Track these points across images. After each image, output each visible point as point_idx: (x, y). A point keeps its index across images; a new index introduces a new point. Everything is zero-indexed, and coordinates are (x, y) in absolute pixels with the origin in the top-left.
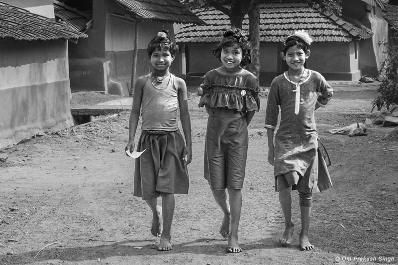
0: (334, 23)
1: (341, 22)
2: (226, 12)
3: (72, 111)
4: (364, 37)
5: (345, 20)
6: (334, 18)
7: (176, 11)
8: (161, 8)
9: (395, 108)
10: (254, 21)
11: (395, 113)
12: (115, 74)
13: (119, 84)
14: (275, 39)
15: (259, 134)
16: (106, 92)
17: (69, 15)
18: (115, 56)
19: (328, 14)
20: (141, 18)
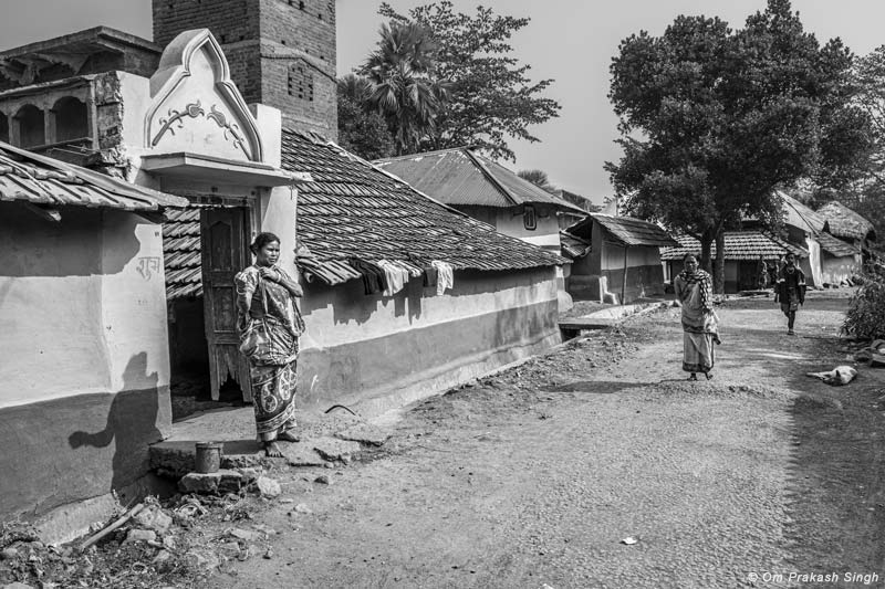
0: (780, 246)
1: (785, 245)
2: (698, 238)
3: (560, 326)
4: (804, 256)
5: (788, 243)
6: (780, 242)
7: (660, 238)
8: (648, 236)
9: (881, 344)
10: (720, 245)
11: (883, 350)
12: (610, 288)
13: (614, 296)
14: (735, 257)
15: (731, 389)
16: (602, 301)
17: (573, 242)
18: (609, 274)
19: (775, 239)
20: (628, 245)
